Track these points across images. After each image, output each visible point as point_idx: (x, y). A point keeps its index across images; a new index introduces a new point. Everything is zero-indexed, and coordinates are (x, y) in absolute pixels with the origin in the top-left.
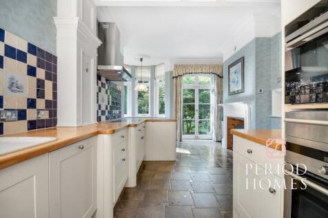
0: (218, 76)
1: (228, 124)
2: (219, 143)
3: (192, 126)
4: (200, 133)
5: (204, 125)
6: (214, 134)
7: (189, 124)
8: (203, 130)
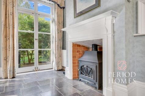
0: (58, 5)
1: (73, 51)
2: (61, 72)
3: (33, 57)
4: (40, 63)
5: (44, 56)
6: (54, 63)
7: (30, 57)
8: (42, 61)
